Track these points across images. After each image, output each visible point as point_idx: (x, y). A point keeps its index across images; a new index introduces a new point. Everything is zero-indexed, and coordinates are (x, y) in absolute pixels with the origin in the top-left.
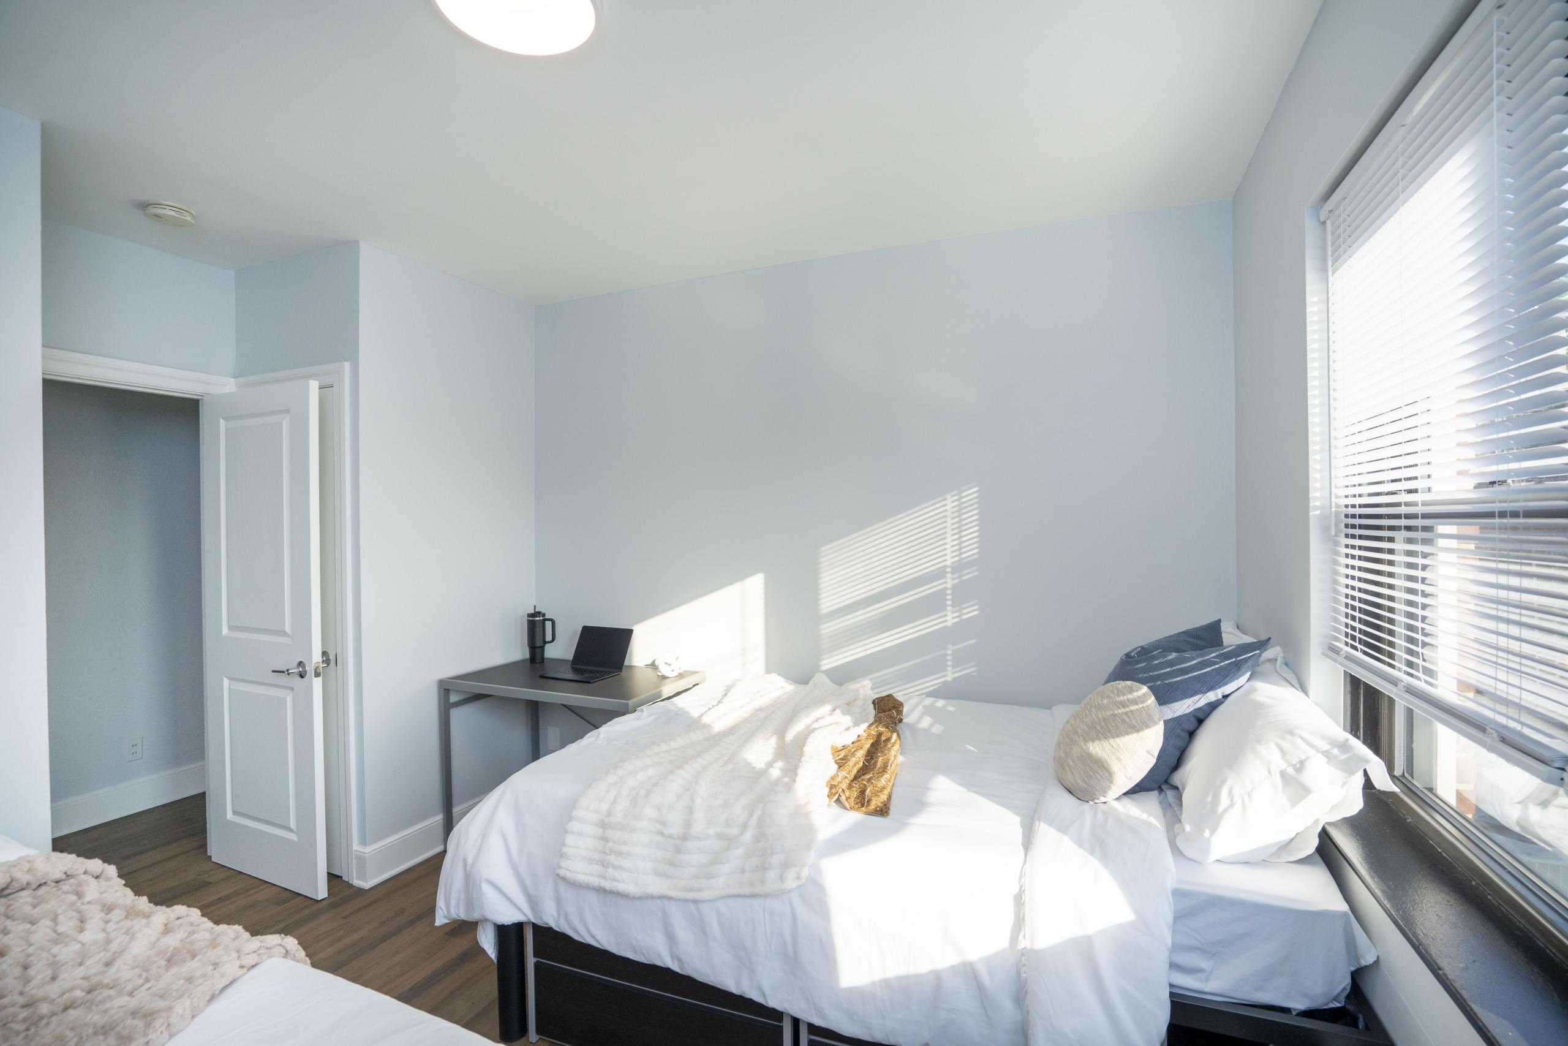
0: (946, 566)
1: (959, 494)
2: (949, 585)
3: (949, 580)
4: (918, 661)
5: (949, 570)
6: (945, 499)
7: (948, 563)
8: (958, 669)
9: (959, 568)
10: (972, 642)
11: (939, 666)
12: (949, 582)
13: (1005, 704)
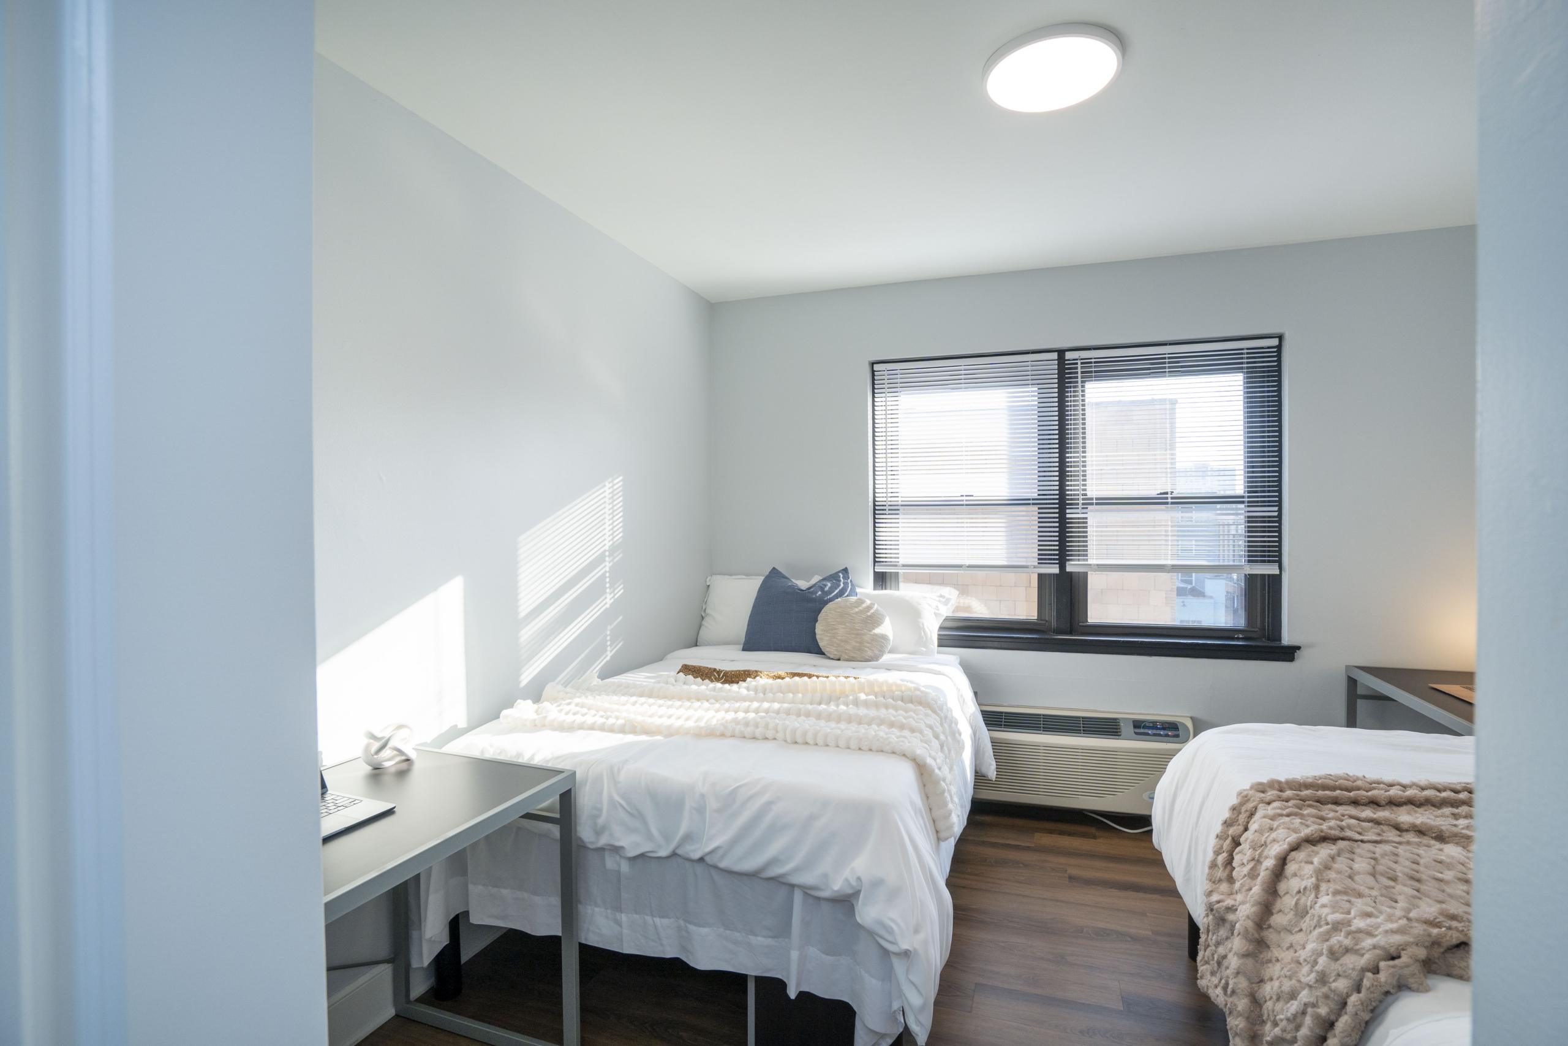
0: (605, 551)
1: (612, 481)
2: (607, 569)
3: (607, 564)
4: (590, 648)
5: (607, 553)
6: (605, 486)
7: (607, 548)
8: (615, 644)
9: (613, 550)
10: (621, 618)
11: (600, 651)
12: (607, 565)
13: (651, 663)
